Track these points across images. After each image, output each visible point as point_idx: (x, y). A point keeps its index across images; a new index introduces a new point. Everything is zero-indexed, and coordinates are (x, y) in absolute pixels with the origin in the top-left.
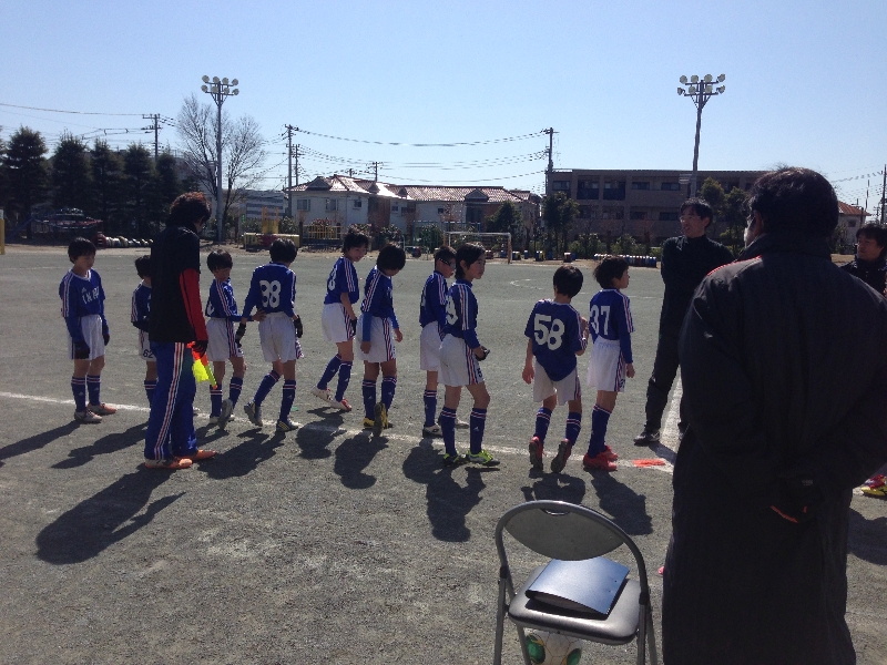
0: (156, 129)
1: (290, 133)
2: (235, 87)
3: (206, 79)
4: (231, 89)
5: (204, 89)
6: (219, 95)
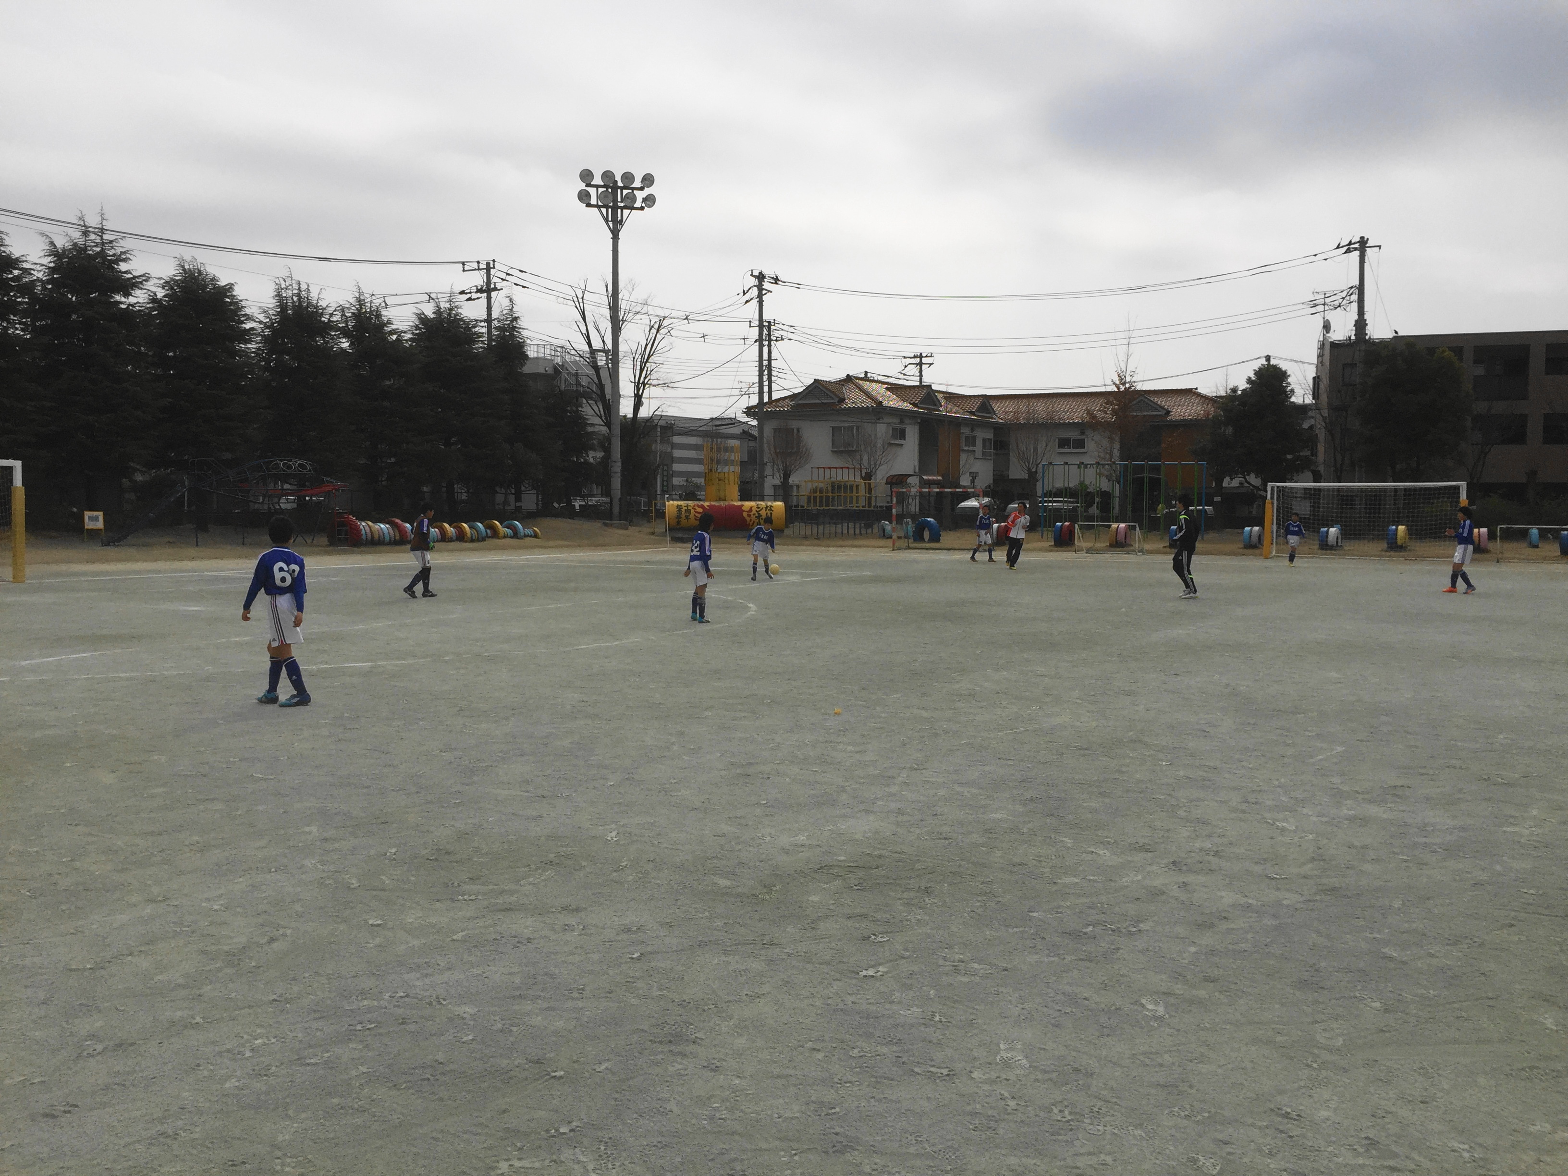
0: (488, 289)
1: (760, 288)
2: (647, 191)
3: (586, 176)
4: (640, 195)
5: (584, 197)
6: (615, 208)
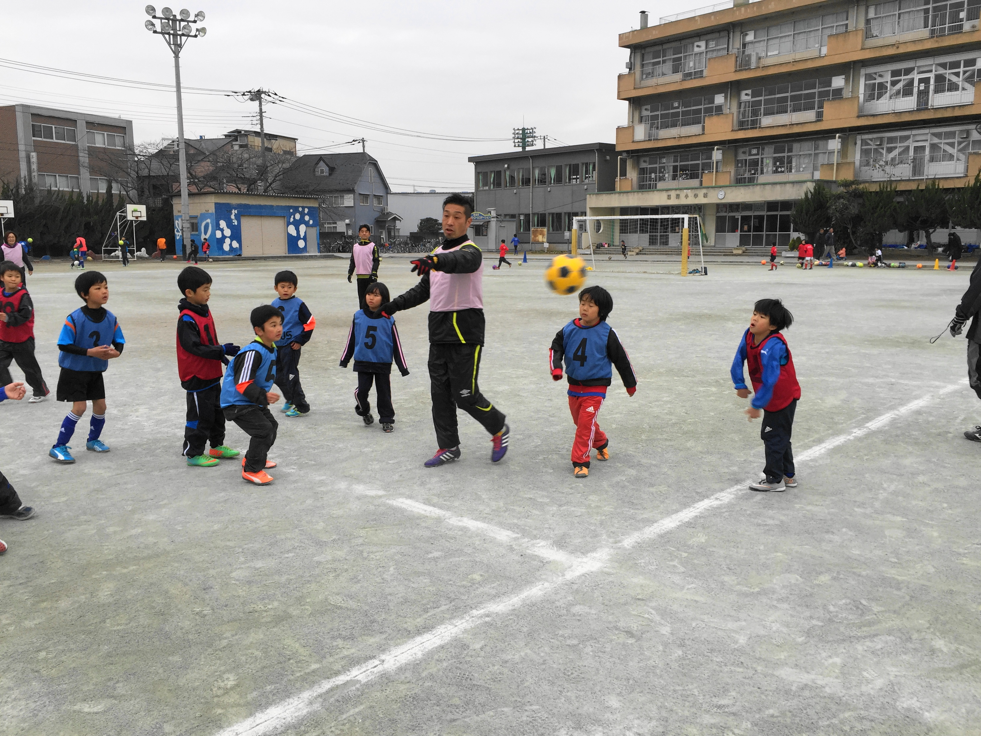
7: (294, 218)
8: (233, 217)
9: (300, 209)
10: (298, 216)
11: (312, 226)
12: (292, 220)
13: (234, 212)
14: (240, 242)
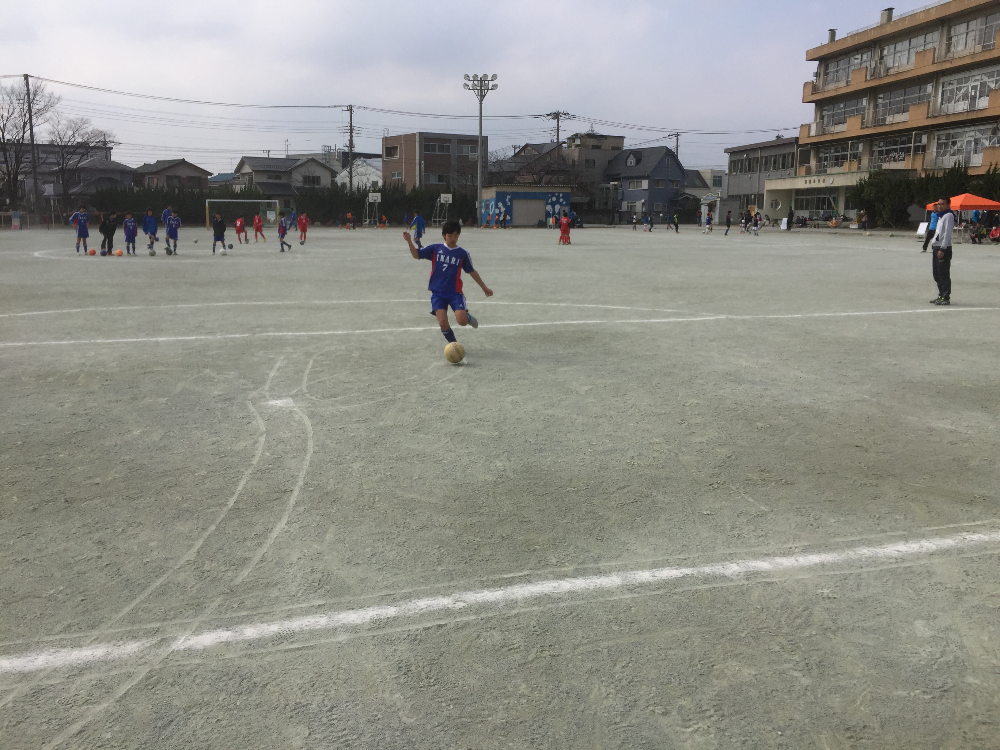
7: (551, 200)
8: (507, 200)
9: (557, 194)
10: (554, 199)
11: (565, 205)
12: (550, 201)
13: (508, 197)
14: (511, 216)
